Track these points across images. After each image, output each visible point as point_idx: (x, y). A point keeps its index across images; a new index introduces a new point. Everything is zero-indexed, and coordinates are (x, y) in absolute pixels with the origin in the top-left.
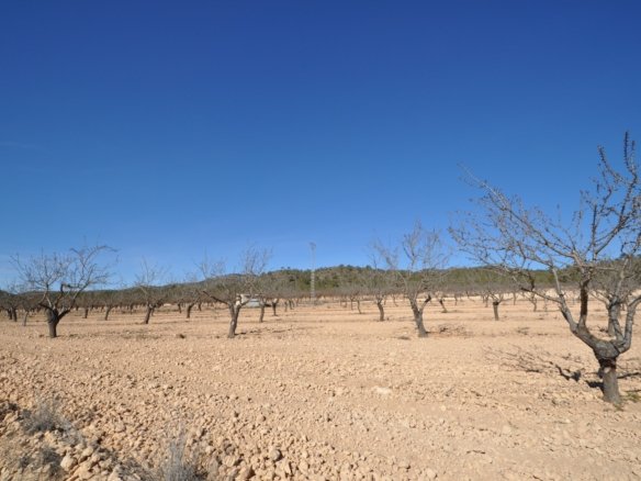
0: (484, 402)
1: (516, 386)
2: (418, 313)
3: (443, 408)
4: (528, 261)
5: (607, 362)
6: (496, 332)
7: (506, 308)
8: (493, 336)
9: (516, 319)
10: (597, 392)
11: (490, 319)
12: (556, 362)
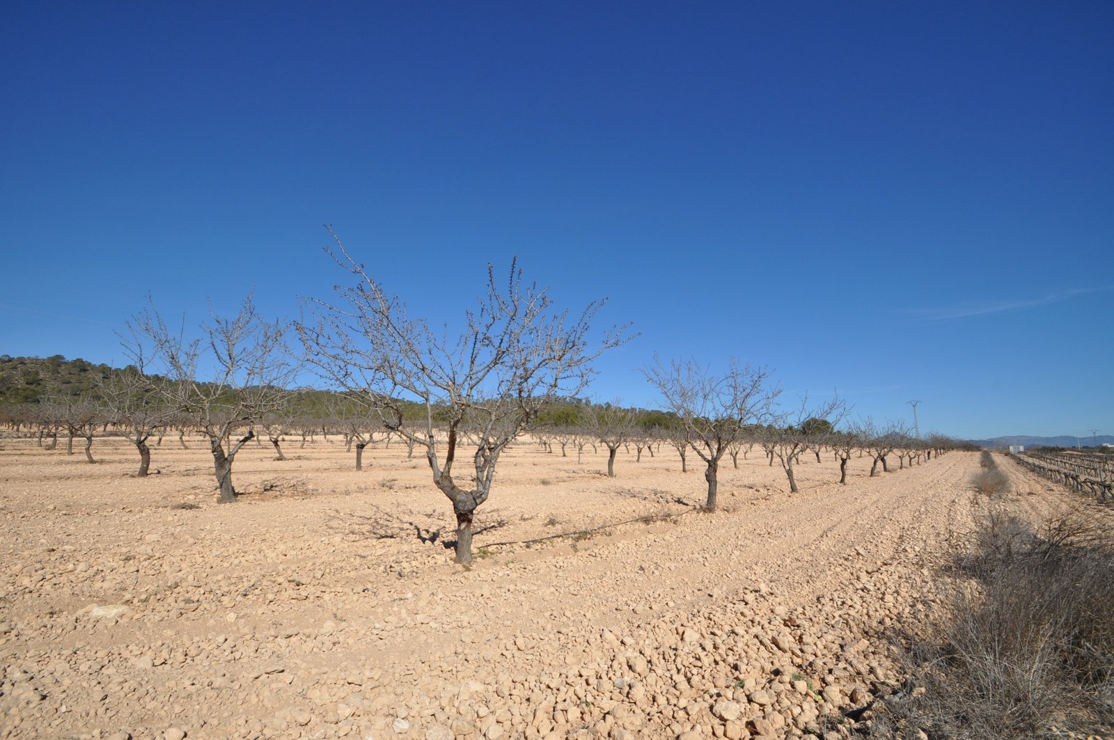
0: (304, 594)
1: (358, 561)
2: (223, 461)
3: (231, 617)
4: (399, 388)
5: (464, 517)
6: (353, 487)
7: (376, 453)
8: (347, 493)
9: (384, 468)
10: (451, 552)
11: (349, 469)
12: (416, 522)
